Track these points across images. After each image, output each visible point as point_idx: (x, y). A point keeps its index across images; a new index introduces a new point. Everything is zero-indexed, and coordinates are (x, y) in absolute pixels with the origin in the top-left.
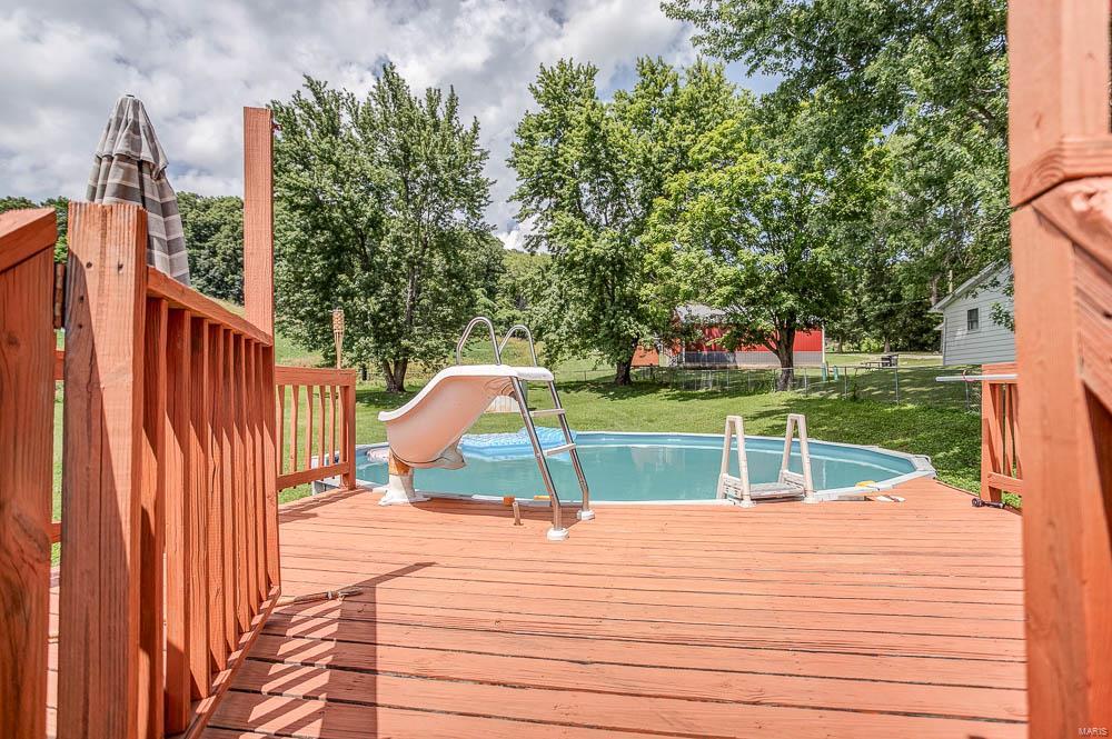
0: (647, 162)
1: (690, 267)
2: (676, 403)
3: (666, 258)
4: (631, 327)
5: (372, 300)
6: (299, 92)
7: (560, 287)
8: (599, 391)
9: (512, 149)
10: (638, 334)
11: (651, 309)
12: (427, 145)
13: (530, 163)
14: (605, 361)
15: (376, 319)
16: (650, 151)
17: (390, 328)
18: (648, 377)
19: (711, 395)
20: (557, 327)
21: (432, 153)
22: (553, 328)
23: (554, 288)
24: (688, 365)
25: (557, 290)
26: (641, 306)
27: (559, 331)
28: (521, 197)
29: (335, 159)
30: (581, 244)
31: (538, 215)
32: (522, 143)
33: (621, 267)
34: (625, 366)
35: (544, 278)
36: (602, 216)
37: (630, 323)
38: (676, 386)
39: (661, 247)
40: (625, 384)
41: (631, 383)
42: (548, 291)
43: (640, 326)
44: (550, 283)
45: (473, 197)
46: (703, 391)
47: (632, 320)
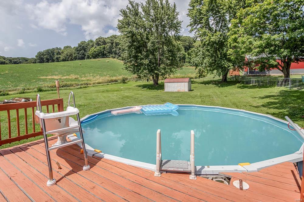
0: (230, 7)
1: (243, 43)
3: (235, 40)
4: (226, 64)
5: (147, 60)
6: (128, 5)
7: (203, 52)
8: (215, 84)
9: (188, 11)
10: (228, 66)
11: (232, 58)
12: (160, 14)
13: (193, 14)
14: (217, 75)
15: (148, 65)
16: (231, 3)
17: (152, 68)
18: (234, 79)
19: (254, 87)
20: (202, 65)
21: (161, 16)
22: (200, 65)
23: (201, 52)
24: (250, 75)
25: (202, 53)
26: (228, 57)
27: (202, 66)
28: (191, 25)
29: (136, 22)
30: (207, 38)
31: (196, 30)
32: (191, 8)
33: (221, 44)
34: (225, 76)
35: (198, 49)
36: (218, 28)
37: (225, 62)
38: (243, 83)
39: (233, 37)
40: (225, 82)
41: (227, 82)
42: (199, 53)
43: (229, 63)
44: (200, 51)
45: (176, 27)
46: (251, 85)
47: (226, 61)
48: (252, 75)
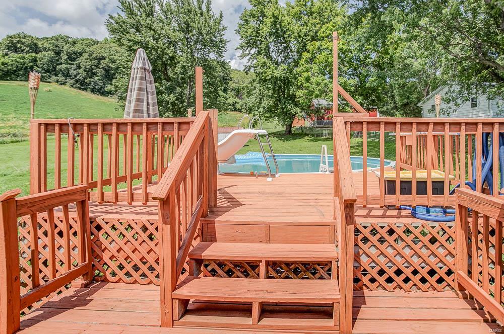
0: (299, 36)
1: (318, 84)
2: (312, 143)
3: (308, 79)
4: (293, 109)
5: (172, 95)
7: (260, 90)
8: (277, 137)
9: (238, 25)
10: (295, 112)
11: (301, 101)
13: (246, 32)
14: (280, 124)
15: (173, 104)
16: (301, 31)
17: (180, 108)
18: (300, 131)
19: (327, 140)
20: (258, 109)
21: (201, 27)
22: (256, 109)
23: (257, 90)
24: (318, 126)
25: (258, 92)
26: (297, 100)
27: (259, 110)
28: (242, 47)
29: (153, 28)
30: (269, 72)
31: (250, 56)
32: (243, 22)
33: (287, 82)
34: (289, 126)
35: (252, 85)
36: (279, 57)
38: (312, 135)
39: (305, 75)
40: (289, 134)
41: (292, 134)
42: (254, 92)
43: (296, 109)
44: (255, 88)
45: (219, 47)
46: (323, 137)
47: (292, 106)
48: (320, 126)
